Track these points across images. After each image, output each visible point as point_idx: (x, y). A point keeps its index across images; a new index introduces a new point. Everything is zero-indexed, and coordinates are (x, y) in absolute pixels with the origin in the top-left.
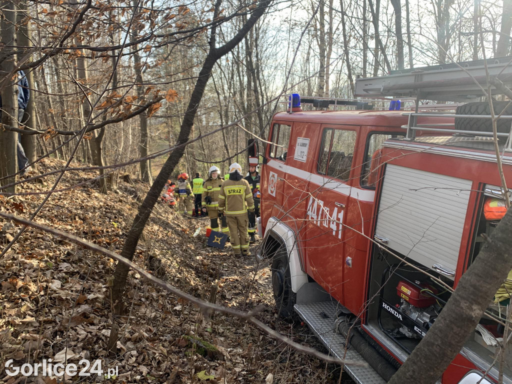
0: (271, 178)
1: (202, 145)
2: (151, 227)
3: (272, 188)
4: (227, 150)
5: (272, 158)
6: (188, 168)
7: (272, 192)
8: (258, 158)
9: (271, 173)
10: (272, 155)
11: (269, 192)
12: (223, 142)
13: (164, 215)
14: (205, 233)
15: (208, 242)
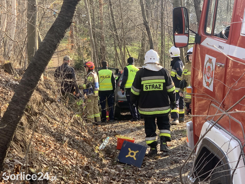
0: (207, 64)
1: (114, 23)
2: (40, 135)
3: (208, 78)
4: (148, 29)
5: (208, 35)
6: (94, 56)
7: (208, 85)
8: (188, 35)
9: (207, 57)
10: (209, 30)
11: (205, 85)
12: (142, 18)
13: (58, 119)
14: (116, 144)
15: (119, 158)
